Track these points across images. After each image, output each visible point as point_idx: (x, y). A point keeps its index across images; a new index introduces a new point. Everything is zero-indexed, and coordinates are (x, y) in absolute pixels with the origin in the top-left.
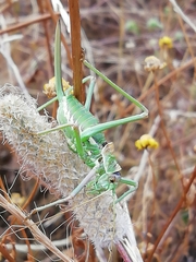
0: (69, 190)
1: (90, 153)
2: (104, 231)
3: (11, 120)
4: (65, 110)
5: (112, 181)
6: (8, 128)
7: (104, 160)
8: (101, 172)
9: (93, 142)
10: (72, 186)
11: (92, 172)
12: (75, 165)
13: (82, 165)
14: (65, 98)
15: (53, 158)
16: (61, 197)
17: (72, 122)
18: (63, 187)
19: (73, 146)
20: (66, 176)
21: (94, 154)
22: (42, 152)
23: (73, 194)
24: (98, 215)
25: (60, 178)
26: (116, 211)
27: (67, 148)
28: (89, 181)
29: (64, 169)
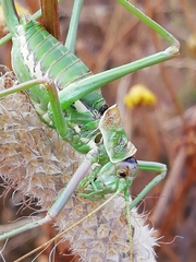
2: (116, 258)
5: (123, 175)
10: (53, 186)
12: (54, 149)
15: (12, 140)
20: (40, 169)
24: (103, 232)
25: (29, 174)
26: (132, 221)
29: (34, 158)
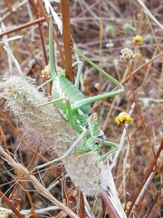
0: (63, 151)
1: (78, 122)
2: (92, 183)
3: (16, 96)
4: (58, 87)
5: (97, 144)
6: (14, 102)
7: (90, 127)
8: (88, 136)
9: (81, 113)
10: (66, 148)
11: (81, 136)
12: (67, 131)
13: (73, 131)
14: (57, 77)
15: (49, 125)
16: (56, 157)
17: (64, 97)
18: (58, 148)
19: (65, 116)
20: (60, 139)
21: (82, 122)
22: (41, 121)
23: (66, 154)
24: (87, 170)
25: (56, 141)
27: (60, 117)
28: (79, 143)
29: (59, 133)
